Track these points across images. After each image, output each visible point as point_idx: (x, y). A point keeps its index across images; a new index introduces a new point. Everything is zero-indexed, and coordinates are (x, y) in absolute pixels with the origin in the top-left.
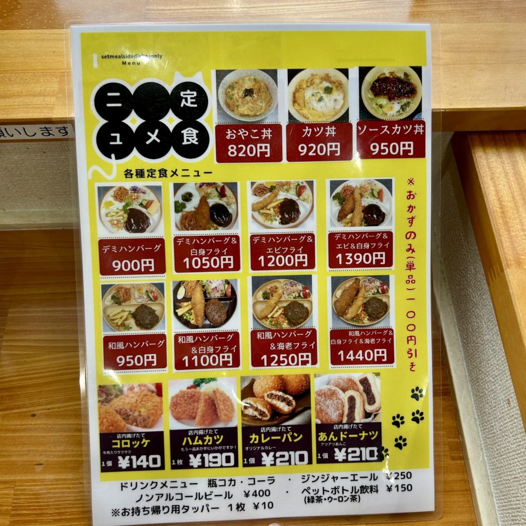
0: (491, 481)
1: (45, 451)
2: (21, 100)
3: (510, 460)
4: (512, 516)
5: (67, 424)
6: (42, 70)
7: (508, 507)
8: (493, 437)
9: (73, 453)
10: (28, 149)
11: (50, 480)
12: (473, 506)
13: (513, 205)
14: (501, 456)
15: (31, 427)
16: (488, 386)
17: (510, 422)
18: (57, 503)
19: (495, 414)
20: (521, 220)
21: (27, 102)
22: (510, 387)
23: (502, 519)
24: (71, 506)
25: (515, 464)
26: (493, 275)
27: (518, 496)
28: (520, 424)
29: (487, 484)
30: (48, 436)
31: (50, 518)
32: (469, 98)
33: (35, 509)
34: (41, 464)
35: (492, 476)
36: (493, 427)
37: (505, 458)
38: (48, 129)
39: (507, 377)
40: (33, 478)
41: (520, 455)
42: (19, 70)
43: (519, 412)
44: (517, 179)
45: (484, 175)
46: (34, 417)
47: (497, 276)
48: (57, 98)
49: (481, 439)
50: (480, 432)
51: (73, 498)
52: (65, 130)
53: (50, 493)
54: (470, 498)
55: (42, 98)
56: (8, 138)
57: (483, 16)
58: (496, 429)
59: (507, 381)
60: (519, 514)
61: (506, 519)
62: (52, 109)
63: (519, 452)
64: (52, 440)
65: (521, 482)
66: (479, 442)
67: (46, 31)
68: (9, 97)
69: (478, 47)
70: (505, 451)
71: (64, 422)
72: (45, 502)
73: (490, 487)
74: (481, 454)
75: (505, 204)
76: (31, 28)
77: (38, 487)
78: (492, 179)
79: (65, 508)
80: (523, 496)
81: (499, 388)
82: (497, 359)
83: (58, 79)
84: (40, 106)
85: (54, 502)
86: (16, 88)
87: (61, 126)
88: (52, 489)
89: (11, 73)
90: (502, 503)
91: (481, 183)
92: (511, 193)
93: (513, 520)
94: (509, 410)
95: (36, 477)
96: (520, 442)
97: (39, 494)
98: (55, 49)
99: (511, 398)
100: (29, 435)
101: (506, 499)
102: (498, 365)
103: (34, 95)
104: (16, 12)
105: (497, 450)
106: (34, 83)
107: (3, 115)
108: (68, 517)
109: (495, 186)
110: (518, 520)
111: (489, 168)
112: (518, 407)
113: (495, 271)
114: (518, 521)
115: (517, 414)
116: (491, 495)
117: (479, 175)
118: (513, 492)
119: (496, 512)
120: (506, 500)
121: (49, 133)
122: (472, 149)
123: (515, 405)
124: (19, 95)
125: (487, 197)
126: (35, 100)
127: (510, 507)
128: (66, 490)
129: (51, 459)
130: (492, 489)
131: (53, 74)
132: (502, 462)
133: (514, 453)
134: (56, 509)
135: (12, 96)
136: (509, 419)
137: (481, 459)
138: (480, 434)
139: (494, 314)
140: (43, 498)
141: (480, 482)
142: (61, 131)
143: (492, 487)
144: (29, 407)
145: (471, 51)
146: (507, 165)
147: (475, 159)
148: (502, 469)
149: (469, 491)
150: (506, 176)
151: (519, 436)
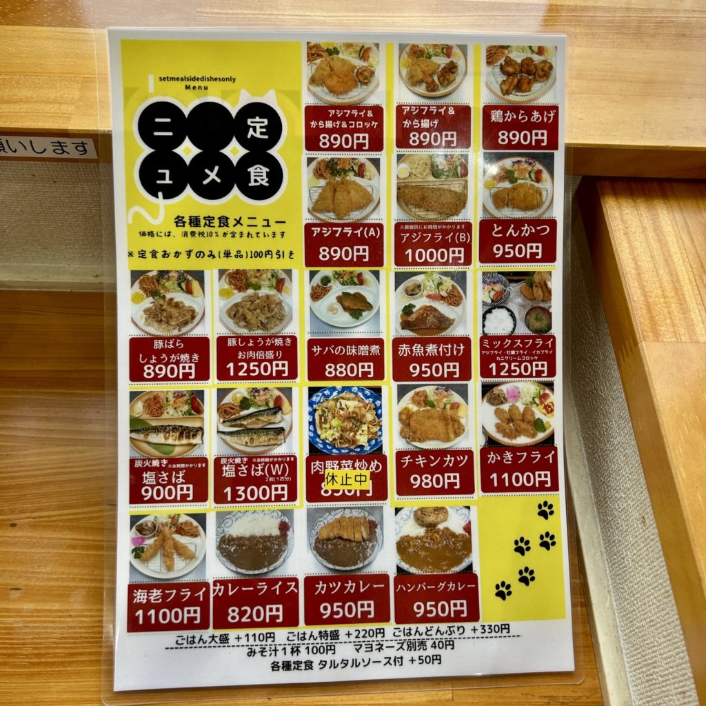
0: (620, 633)
1: (26, 572)
2: (29, 106)
3: (644, 599)
4: (647, 676)
5: (58, 539)
6: (60, 73)
7: (641, 665)
8: (624, 572)
9: (64, 576)
10: (33, 175)
11: (28, 611)
12: (597, 668)
13: (651, 265)
14: (634, 595)
15: (9, 539)
16: (618, 505)
17: (644, 546)
18: (37, 641)
19: (627, 541)
20: (661, 284)
21: (37, 110)
22: (645, 499)
23: (634, 684)
24: (55, 645)
25: (651, 603)
26: (625, 353)
27: (654, 646)
28: (658, 547)
29: (615, 636)
30: (29, 553)
31: (26, 660)
32: (598, 133)
33: (6, 648)
34: (18, 589)
35: (622, 626)
36: (623, 558)
37: (638, 598)
38: (62, 144)
39: (642, 488)
40: (7, 607)
41: (656, 589)
42: (30, 72)
43: (656, 530)
44: (658, 235)
45: (616, 228)
46: (14, 528)
47: (630, 353)
48: (77, 107)
49: (609, 578)
50: (608, 569)
51: (59, 636)
52: (83, 147)
53: (28, 627)
54: (592, 657)
55: (57, 106)
56: (10, 154)
57: (620, 40)
58: (627, 560)
59: (642, 492)
60: (655, 670)
61: (640, 681)
62: (69, 118)
63: (656, 584)
64: (36, 558)
65: (658, 625)
66: (606, 582)
67: (68, 29)
68: (15, 103)
69: (611, 76)
70: (639, 587)
71: (55, 535)
72: (20, 639)
73: (619, 641)
74: (609, 598)
75: (641, 264)
76: (50, 25)
77: (12, 619)
78: (626, 234)
79: (45, 648)
80: (660, 645)
81: (632, 504)
82: (630, 466)
83: (80, 85)
84: (54, 115)
85: (31, 639)
86: (25, 93)
87: (79, 140)
88: (30, 622)
89: (20, 75)
90: (634, 661)
91: (611, 238)
92: (650, 251)
93: (648, 681)
94: (643, 531)
95: (11, 606)
96: (657, 571)
97: (11, 628)
98: (78, 51)
99: (647, 514)
100: (6, 550)
101: (640, 653)
102: (630, 474)
103: (47, 102)
104: (33, 6)
105: (629, 589)
106: (49, 88)
107: (5, 122)
108: (49, 660)
109: (629, 242)
110: (654, 679)
111: (623, 221)
112: (655, 525)
113: (628, 346)
114: (654, 681)
115: (653, 534)
116: (620, 650)
117: (609, 229)
118: (649, 641)
119: (626, 674)
120: (639, 656)
121: (63, 150)
122: (601, 198)
123: (652, 522)
124: (28, 101)
125: (618, 255)
126: (48, 108)
127: (644, 663)
128: (51, 625)
129: (32, 583)
130: (622, 644)
131: (73, 78)
132: (634, 604)
133: (650, 587)
134: (34, 648)
135: (20, 101)
136: (643, 542)
137: (608, 605)
138: (608, 572)
139: (627, 408)
140: (17, 634)
141: (606, 634)
142: (78, 148)
143: (622, 641)
144: (8, 515)
145: (603, 80)
146: (645, 218)
147: (604, 210)
148: (634, 613)
149: (591, 649)
150: (643, 231)
151: (655, 564)
